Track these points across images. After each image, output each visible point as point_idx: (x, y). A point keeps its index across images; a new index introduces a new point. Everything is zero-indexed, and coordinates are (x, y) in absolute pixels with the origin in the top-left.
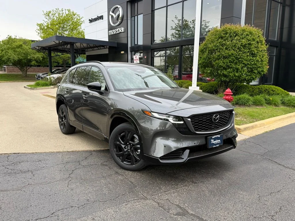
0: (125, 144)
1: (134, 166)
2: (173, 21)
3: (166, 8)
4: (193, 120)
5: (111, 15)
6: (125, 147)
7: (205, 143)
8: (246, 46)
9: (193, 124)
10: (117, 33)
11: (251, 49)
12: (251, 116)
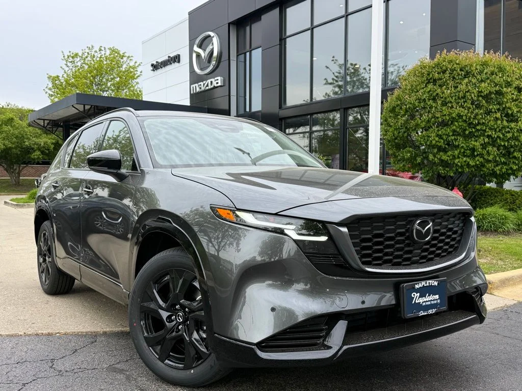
0: (171, 308)
1: (192, 371)
2: (327, 67)
3: (309, 32)
4: (357, 233)
5: (196, 52)
6: (169, 317)
7: (394, 302)
8: (489, 97)
9: (355, 245)
10: (207, 88)
11: (503, 103)
12: (515, 254)
